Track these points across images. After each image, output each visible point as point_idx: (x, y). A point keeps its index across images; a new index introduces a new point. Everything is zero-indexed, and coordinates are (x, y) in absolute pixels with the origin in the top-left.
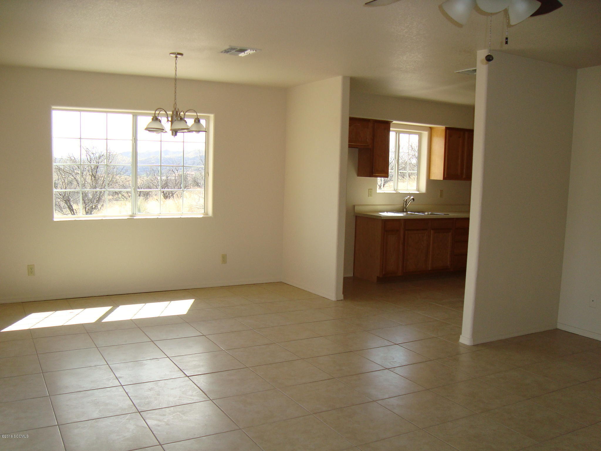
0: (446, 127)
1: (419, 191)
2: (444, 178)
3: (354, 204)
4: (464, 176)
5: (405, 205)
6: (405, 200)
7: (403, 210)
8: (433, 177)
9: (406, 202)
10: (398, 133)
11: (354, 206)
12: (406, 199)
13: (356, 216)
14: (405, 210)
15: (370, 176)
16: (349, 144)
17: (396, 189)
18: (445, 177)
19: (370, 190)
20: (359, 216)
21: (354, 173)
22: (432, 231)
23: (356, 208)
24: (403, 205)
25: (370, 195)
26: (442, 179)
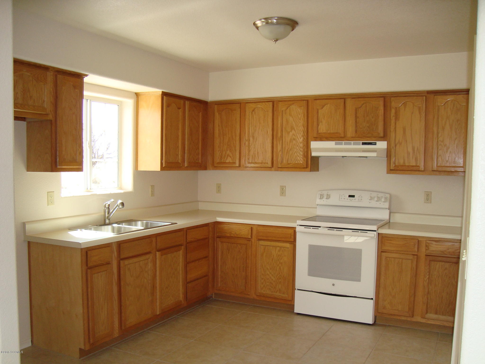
0: (163, 92)
1: (121, 189)
2: (162, 168)
3: (25, 221)
4: (186, 165)
5: (107, 213)
6: (107, 206)
7: (105, 220)
8: (142, 168)
9: (109, 208)
10: (89, 101)
11: (24, 224)
12: (109, 203)
13: (29, 243)
14: (107, 221)
15: (52, 171)
16: (15, 111)
17: (89, 189)
18: (164, 166)
19: (50, 194)
20: (34, 243)
21: (22, 168)
22: (158, 253)
23: (28, 227)
24: (103, 213)
25: (50, 202)
26: (158, 168)
